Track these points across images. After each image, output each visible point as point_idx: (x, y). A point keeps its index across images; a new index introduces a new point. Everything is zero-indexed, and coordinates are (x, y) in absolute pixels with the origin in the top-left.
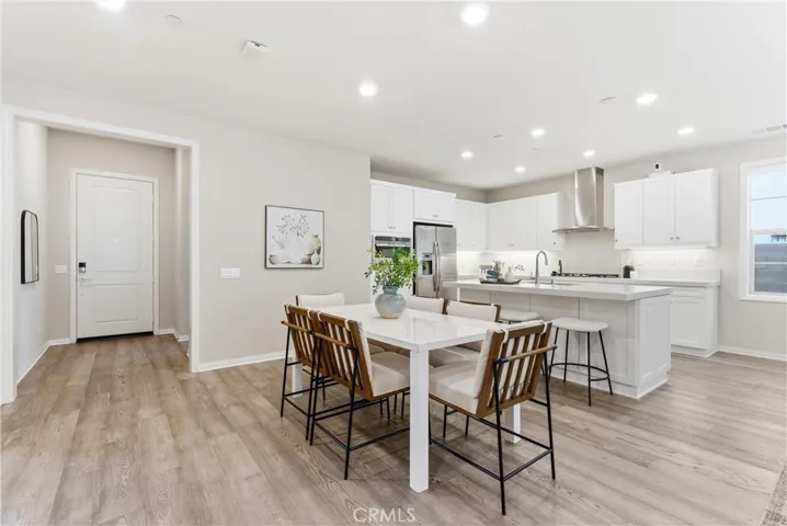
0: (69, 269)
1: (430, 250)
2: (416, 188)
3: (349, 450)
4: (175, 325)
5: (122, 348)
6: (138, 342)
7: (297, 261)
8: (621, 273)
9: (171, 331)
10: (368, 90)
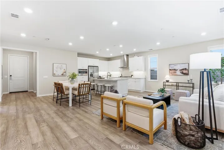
0: (8, 76)
1: (92, 72)
2: (89, 59)
3: (61, 102)
4: (33, 90)
5: (21, 94)
6: (24, 93)
7: (60, 74)
8: (131, 76)
9: (32, 91)
10: (70, 44)
